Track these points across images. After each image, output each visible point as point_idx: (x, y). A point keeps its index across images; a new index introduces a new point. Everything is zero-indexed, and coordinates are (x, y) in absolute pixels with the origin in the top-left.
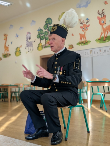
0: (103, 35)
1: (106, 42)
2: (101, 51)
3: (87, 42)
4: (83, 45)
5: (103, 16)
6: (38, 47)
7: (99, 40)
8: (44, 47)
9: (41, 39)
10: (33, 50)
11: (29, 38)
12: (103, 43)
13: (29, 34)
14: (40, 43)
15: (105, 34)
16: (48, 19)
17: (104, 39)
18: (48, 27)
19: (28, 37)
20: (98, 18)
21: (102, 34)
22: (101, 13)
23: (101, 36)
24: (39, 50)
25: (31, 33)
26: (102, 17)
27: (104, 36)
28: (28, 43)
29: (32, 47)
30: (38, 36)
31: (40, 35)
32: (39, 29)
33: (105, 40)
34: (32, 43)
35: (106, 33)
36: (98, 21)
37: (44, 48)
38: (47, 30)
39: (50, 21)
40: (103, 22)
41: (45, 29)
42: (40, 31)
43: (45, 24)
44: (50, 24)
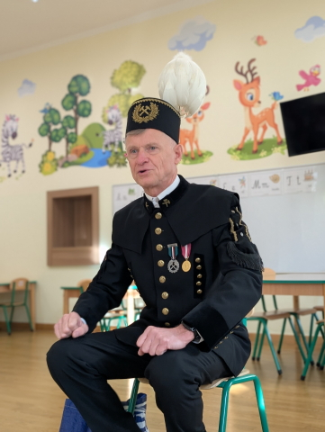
0: (251, 136)
1: (261, 157)
2: (246, 182)
3: (201, 155)
4: (188, 162)
5: (253, 80)
6: (43, 162)
7: (239, 152)
8: (61, 163)
9: (53, 139)
10: (23, 172)
11: (11, 133)
12: (251, 159)
13: (11, 121)
14: (50, 150)
15: (256, 133)
16: (75, 78)
17: (255, 149)
18: (75, 102)
19: (10, 130)
20: (237, 85)
21: (247, 132)
22: (245, 70)
23: (244, 138)
24: (46, 174)
25: (17, 120)
26: (248, 83)
27: (253, 139)
28: (9, 150)
29: (20, 163)
30: (42, 130)
31: (49, 127)
32: (48, 107)
33: (256, 152)
34: (21, 150)
35: (261, 130)
36: (236, 93)
37: (63, 166)
38: (72, 113)
39: (84, 86)
40: (252, 98)
41: (66, 108)
42: (48, 115)
43: (66, 92)
44: (83, 94)
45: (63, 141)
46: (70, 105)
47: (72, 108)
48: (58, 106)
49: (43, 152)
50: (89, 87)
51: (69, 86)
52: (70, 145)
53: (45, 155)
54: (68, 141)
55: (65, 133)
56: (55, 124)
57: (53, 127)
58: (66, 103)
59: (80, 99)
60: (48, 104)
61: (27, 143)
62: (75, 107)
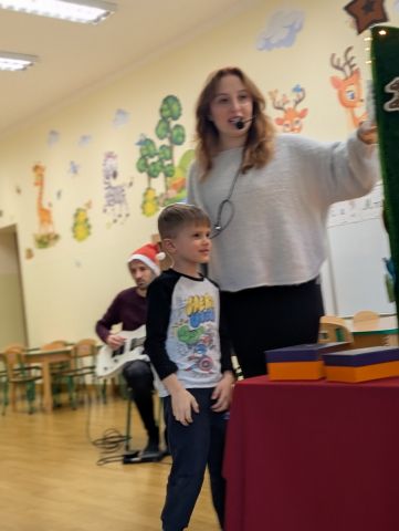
2: (356, 203)
5: (352, 74)
6: (145, 203)
8: (161, 202)
9: (152, 175)
10: (128, 215)
11: (111, 173)
13: (110, 159)
16: (166, 100)
19: (110, 169)
20: (336, 82)
22: (342, 63)
24: (149, 215)
26: (346, 78)
28: (112, 192)
30: (140, 166)
31: (146, 161)
32: (142, 138)
36: (334, 92)
37: (163, 205)
39: (175, 108)
41: (161, 138)
42: (144, 147)
43: (159, 118)
44: (175, 118)
45: (161, 176)
46: (164, 133)
47: (166, 136)
48: (152, 136)
49: (143, 191)
50: (180, 109)
51: (161, 110)
52: (169, 179)
53: (145, 194)
54: (167, 175)
55: (162, 166)
56: (152, 157)
57: (150, 161)
58: (160, 131)
59: (173, 123)
60: (142, 135)
61: (128, 182)
62: (169, 135)
